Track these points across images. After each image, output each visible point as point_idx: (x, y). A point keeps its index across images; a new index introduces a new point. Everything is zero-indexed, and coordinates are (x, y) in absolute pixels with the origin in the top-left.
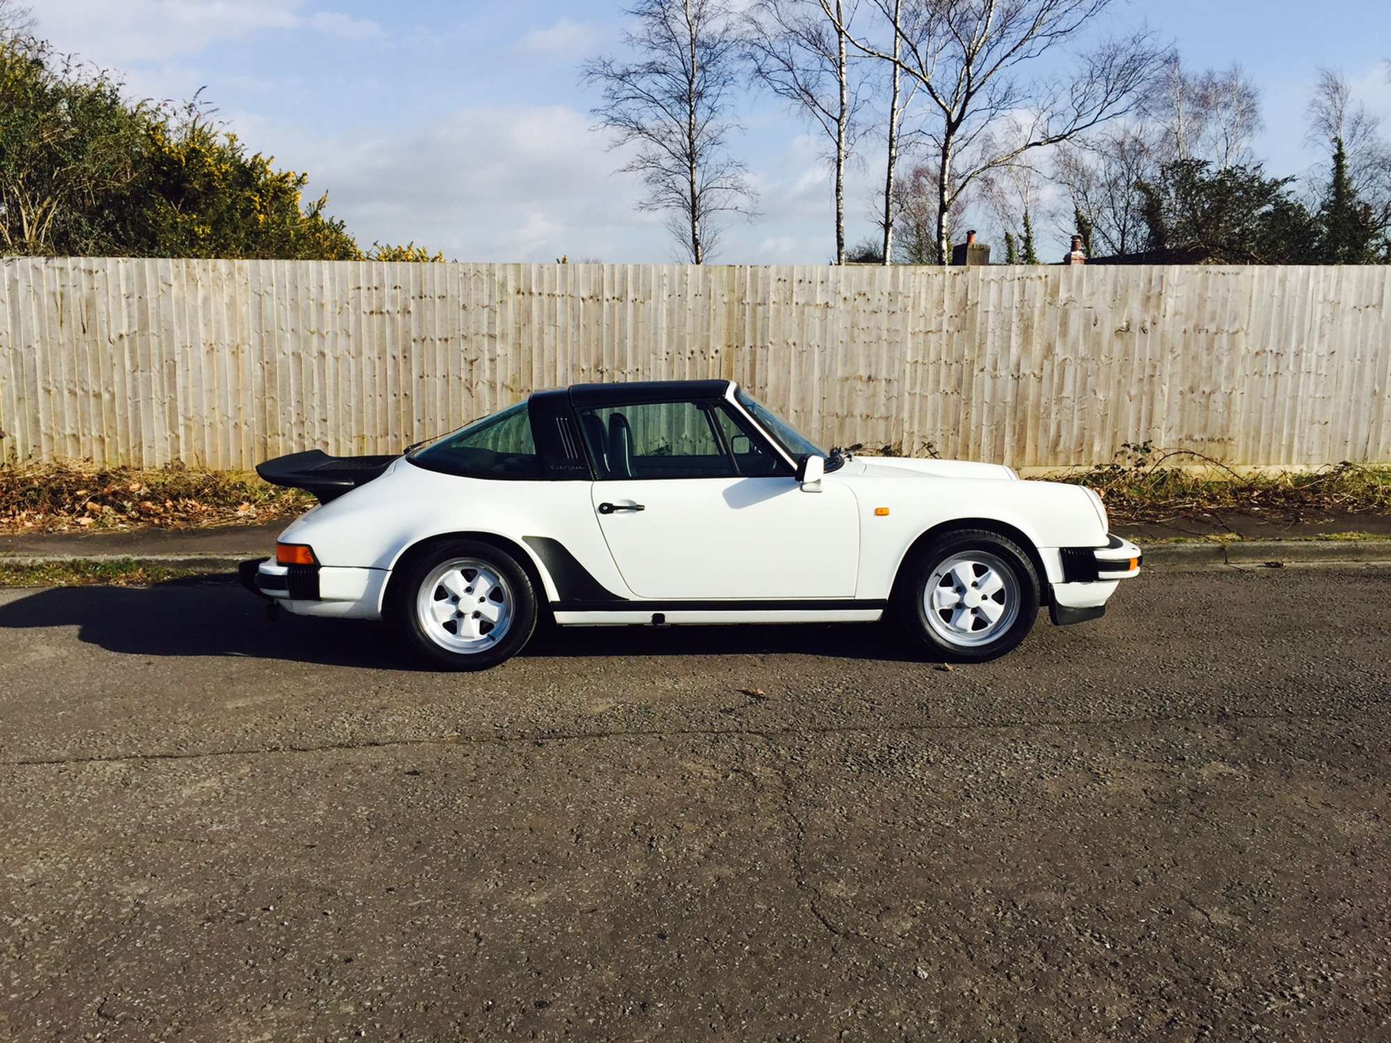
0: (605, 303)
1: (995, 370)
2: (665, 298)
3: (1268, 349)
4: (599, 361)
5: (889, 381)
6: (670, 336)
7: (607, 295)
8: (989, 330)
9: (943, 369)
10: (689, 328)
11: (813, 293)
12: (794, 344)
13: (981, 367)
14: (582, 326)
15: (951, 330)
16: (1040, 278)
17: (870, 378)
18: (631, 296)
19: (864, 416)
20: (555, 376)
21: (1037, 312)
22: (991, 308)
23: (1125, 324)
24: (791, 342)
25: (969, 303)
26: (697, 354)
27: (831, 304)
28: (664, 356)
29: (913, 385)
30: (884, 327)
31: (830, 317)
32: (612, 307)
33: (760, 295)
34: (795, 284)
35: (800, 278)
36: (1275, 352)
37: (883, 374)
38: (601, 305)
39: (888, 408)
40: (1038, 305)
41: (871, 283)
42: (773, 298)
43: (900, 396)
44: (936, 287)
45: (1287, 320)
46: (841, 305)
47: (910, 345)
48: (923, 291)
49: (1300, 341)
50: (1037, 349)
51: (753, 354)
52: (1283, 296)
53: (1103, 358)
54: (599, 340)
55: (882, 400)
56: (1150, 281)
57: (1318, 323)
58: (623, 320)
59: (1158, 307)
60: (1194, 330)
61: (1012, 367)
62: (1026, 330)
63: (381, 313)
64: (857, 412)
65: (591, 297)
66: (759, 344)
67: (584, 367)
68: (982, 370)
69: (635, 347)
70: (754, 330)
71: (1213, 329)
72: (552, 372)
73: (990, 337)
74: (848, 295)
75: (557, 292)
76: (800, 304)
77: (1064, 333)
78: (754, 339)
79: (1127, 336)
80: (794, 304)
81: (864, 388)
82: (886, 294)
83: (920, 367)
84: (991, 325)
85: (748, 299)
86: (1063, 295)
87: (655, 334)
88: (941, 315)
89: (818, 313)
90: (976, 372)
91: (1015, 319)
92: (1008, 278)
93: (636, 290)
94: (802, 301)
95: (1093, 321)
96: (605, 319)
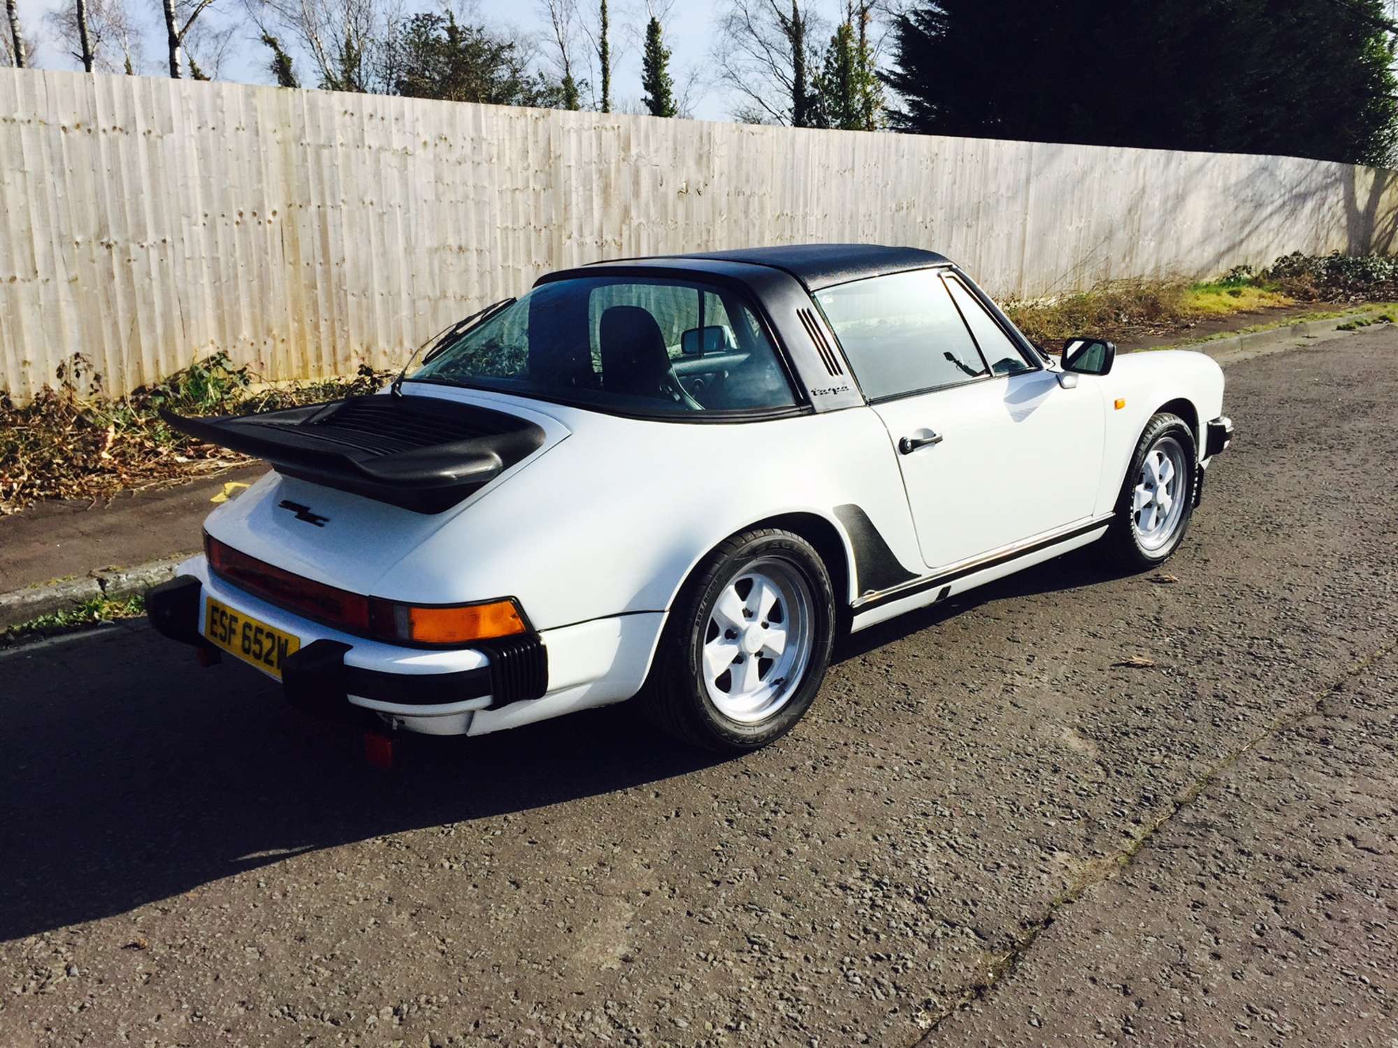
0: (102, 136)
1: (581, 236)
2: (194, 131)
3: (784, 213)
4: (103, 229)
5: (480, 252)
6: (206, 186)
7: (103, 123)
8: (573, 189)
9: (533, 234)
10: (232, 178)
11: (388, 135)
12: (372, 203)
13: (568, 233)
14: (67, 171)
15: (538, 188)
16: (613, 128)
17: (460, 248)
18: (141, 126)
19: (458, 297)
20: (33, 255)
21: (613, 166)
22: (573, 163)
23: (684, 184)
24: (367, 201)
25: (552, 155)
26: (248, 216)
27: (410, 149)
28: (201, 220)
29: (505, 259)
30: (470, 183)
31: (410, 168)
32: (113, 144)
33: (323, 133)
34: (366, 120)
35: (371, 111)
36: (790, 215)
37: (473, 245)
38: (96, 136)
39: (482, 286)
40: (613, 161)
41: (452, 125)
42: (340, 139)
43: (493, 269)
44: (519, 134)
45: (797, 186)
46: (421, 152)
47: (498, 206)
48: (507, 137)
49: (806, 205)
50: (616, 212)
51: (322, 217)
52: (793, 159)
53: (669, 222)
54: (98, 194)
55: (474, 276)
56: (701, 138)
57: (816, 187)
58: (132, 165)
59: (708, 167)
60: (735, 193)
61: (596, 231)
62: (606, 189)
64: (450, 293)
65: (78, 126)
66: (329, 203)
67: (79, 239)
68: (570, 237)
69: (156, 209)
70: (320, 180)
71: (748, 193)
72: (26, 246)
73: (574, 196)
74: (428, 139)
75: (20, 115)
76: (374, 148)
77: (637, 194)
78: (322, 194)
79: (686, 198)
80: (366, 148)
81: (455, 262)
82: (469, 139)
83: (510, 234)
84: (574, 182)
85: (308, 139)
86: (634, 151)
87: (185, 186)
88: (527, 169)
89: (394, 161)
90: (564, 238)
91: (595, 177)
92: (586, 127)
93: (148, 117)
94: (375, 144)
95: (659, 182)
96: (104, 163)
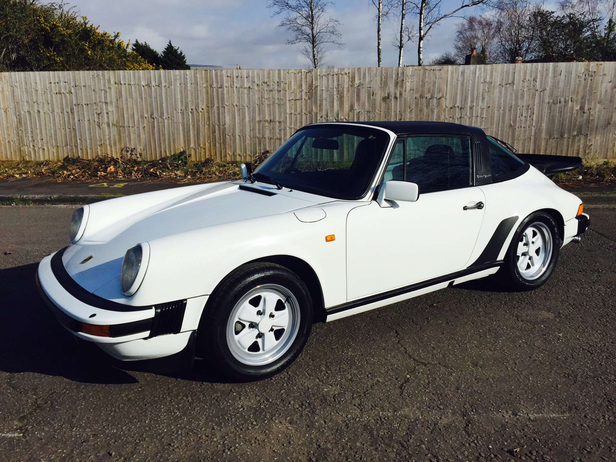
0: (153, 88)
1: (327, 117)
2: (178, 85)
3: (456, 106)
4: (152, 114)
5: (280, 122)
6: (182, 102)
7: (153, 84)
8: (324, 98)
9: (304, 117)
10: (189, 99)
11: (243, 82)
12: (236, 106)
13: (321, 116)
14: (143, 98)
15: (307, 98)
16: (346, 74)
17: (271, 121)
18: (163, 84)
19: (270, 138)
20: (134, 121)
21: (345, 90)
22: (324, 88)
23: (387, 95)
24: (235, 104)
25: (313, 86)
26: (194, 110)
27: (251, 87)
28: (180, 111)
29: (291, 124)
30: (276, 97)
31: (251, 93)
32: (156, 90)
33: (219, 84)
34: (235, 78)
35: (237, 75)
36: (460, 107)
37: (277, 119)
38: (151, 88)
39: (280, 135)
40: (346, 86)
41: (269, 77)
42: (225, 84)
43: (285, 129)
44: (298, 79)
45: (466, 92)
46: (256, 88)
47: (288, 105)
48: (293, 81)
49: (472, 102)
50: (346, 107)
51: (218, 110)
52: (463, 80)
53: (377, 111)
54: (151, 104)
55: (277, 131)
56: (398, 74)
57: (481, 93)
58: (161, 96)
59: (402, 86)
60: (420, 97)
61: (335, 115)
62: (341, 98)
63: (61, 93)
64: (266, 136)
65: (146, 85)
66: (220, 105)
67: (146, 116)
68: (321, 117)
69: (167, 107)
70: (218, 99)
71: (429, 96)
72: (133, 117)
73: (324, 102)
74: (258, 83)
75: (132, 83)
76: (238, 87)
77: (358, 100)
78: (218, 103)
79: (388, 100)
80: (235, 88)
81: (269, 125)
82: (276, 82)
83: (293, 116)
84: (324, 96)
85: (215, 85)
86: (357, 82)
87: (175, 102)
88: (301, 92)
89: (246, 91)
90: (319, 118)
91: (335, 93)
92: (331, 74)
93: (165, 81)
94: (239, 86)
95: (371, 94)
96: (153, 95)
